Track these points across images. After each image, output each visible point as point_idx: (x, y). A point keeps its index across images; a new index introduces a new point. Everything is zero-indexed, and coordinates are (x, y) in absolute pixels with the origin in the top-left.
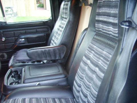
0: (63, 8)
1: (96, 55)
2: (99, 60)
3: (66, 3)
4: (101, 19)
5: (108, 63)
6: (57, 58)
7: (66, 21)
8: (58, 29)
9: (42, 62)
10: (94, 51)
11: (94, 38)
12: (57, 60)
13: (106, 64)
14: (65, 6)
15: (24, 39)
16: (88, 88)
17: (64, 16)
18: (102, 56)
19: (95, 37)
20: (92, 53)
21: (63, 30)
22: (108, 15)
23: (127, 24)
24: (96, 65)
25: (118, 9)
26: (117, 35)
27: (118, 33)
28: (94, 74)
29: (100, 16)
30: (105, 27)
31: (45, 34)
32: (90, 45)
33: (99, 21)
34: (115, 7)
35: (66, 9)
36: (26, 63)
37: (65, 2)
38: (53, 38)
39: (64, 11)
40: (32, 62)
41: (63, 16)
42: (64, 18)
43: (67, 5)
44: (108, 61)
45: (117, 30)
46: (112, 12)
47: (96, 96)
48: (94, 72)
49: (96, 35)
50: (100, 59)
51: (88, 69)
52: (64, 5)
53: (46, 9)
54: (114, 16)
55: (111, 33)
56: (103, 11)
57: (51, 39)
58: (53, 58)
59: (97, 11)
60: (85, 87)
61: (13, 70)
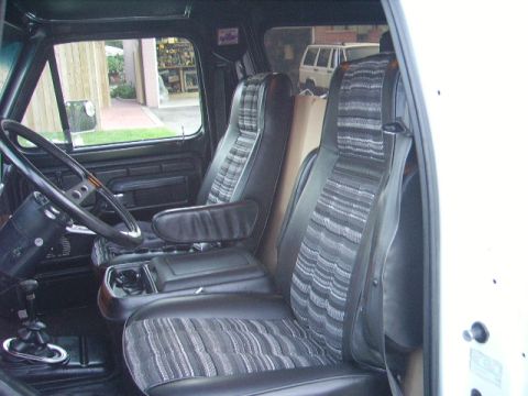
0: (243, 103)
1: (342, 201)
2: (350, 210)
3: (251, 87)
4: (348, 125)
5: (368, 210)
6: (235, 237)
7: (253, 138)
8: (227, 158)
9: (191, 251)
10: (336, 195)
11: (335, 168)
12: (236, 240)
13: (365, 212)
14: (248, 97)
15: (121, 195)
16: (330, 274)
17: (247, 124)
18: (356, 202)
19: (338, 165)
20: (333, 200)
21: (246, 160)
22: (364, 115)
23: (393, 128)
24: (345, 222)
25: (380, 104)
26: (382, 154)
27: (385, 150)
28: (340, 241)
29: (347, 120)
30: (359, 140)
31: (187, 178)
32: (327, 185)
33: (345, 130)
34: (376, 99)
35: (253, 104)
36: (150, 253)
37: (246, 85)
38: (215, 187)
39: (246, 109)
40: (164, 251)
41: (240, 123)
42: (244, 128)
43: (254, 93)
44: (368, 206)
45: (381, 143)
46: (370, 109)
47: (348, 282)
48: (340, 237)
49: (339, 161)
50: (352, 207)
51: (326, 235)
52: (244, 93)
53: (145, 104)
54: (375, 117)
55: (371, 151)
56: (353, 108)
57: (209, 189)
58: (225, 236)
59: (340, 108)
60: (322, 275)
61: (118, 271)
